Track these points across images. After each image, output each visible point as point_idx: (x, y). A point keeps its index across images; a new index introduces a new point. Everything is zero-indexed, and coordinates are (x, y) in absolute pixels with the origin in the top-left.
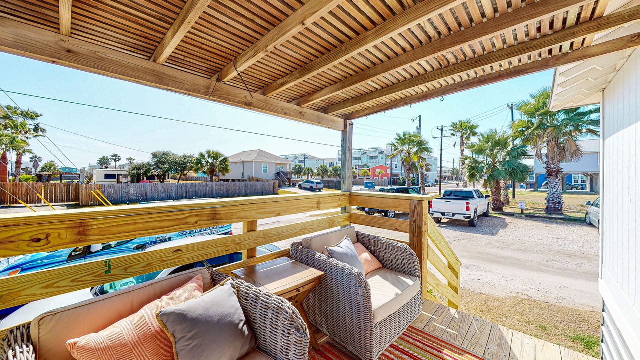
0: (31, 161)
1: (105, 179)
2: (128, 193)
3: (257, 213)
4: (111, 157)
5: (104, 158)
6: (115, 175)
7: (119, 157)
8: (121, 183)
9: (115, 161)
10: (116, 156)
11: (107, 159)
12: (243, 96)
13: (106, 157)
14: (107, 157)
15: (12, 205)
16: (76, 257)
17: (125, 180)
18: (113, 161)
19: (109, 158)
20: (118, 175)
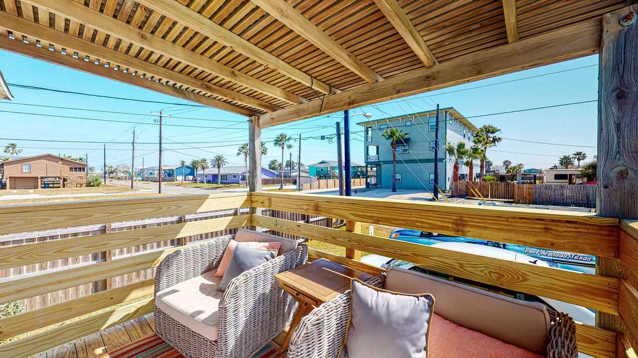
0: (504, 165)
1: (555, 179)
2: (562, 194)
3: (350, 214)
4: (574, 156)
5: (565, 157)
6: (567, 175)
7: (584, 154)
8: (574, 183)
9: (579, 160)
10: (579, 154)
11: (568, 158)
12: (347, 97)
13: (567, 156)
14: (569, 156)
15: (472, 198)
16: (425, 236)
17: (579, 181)
18: (576, 160)
19: (571, 156)
20: (570, 175)
